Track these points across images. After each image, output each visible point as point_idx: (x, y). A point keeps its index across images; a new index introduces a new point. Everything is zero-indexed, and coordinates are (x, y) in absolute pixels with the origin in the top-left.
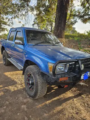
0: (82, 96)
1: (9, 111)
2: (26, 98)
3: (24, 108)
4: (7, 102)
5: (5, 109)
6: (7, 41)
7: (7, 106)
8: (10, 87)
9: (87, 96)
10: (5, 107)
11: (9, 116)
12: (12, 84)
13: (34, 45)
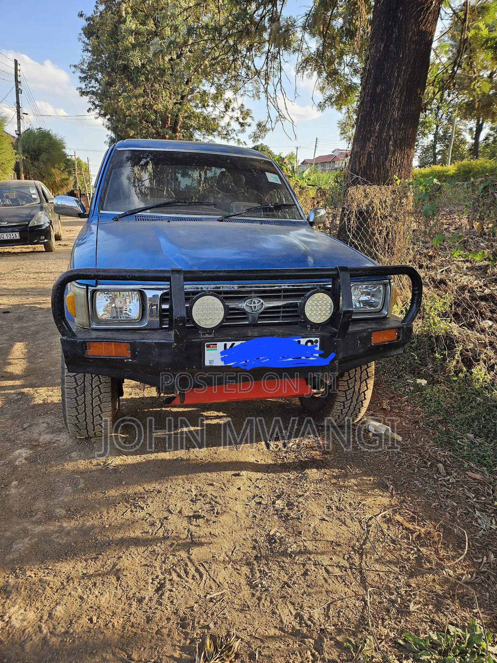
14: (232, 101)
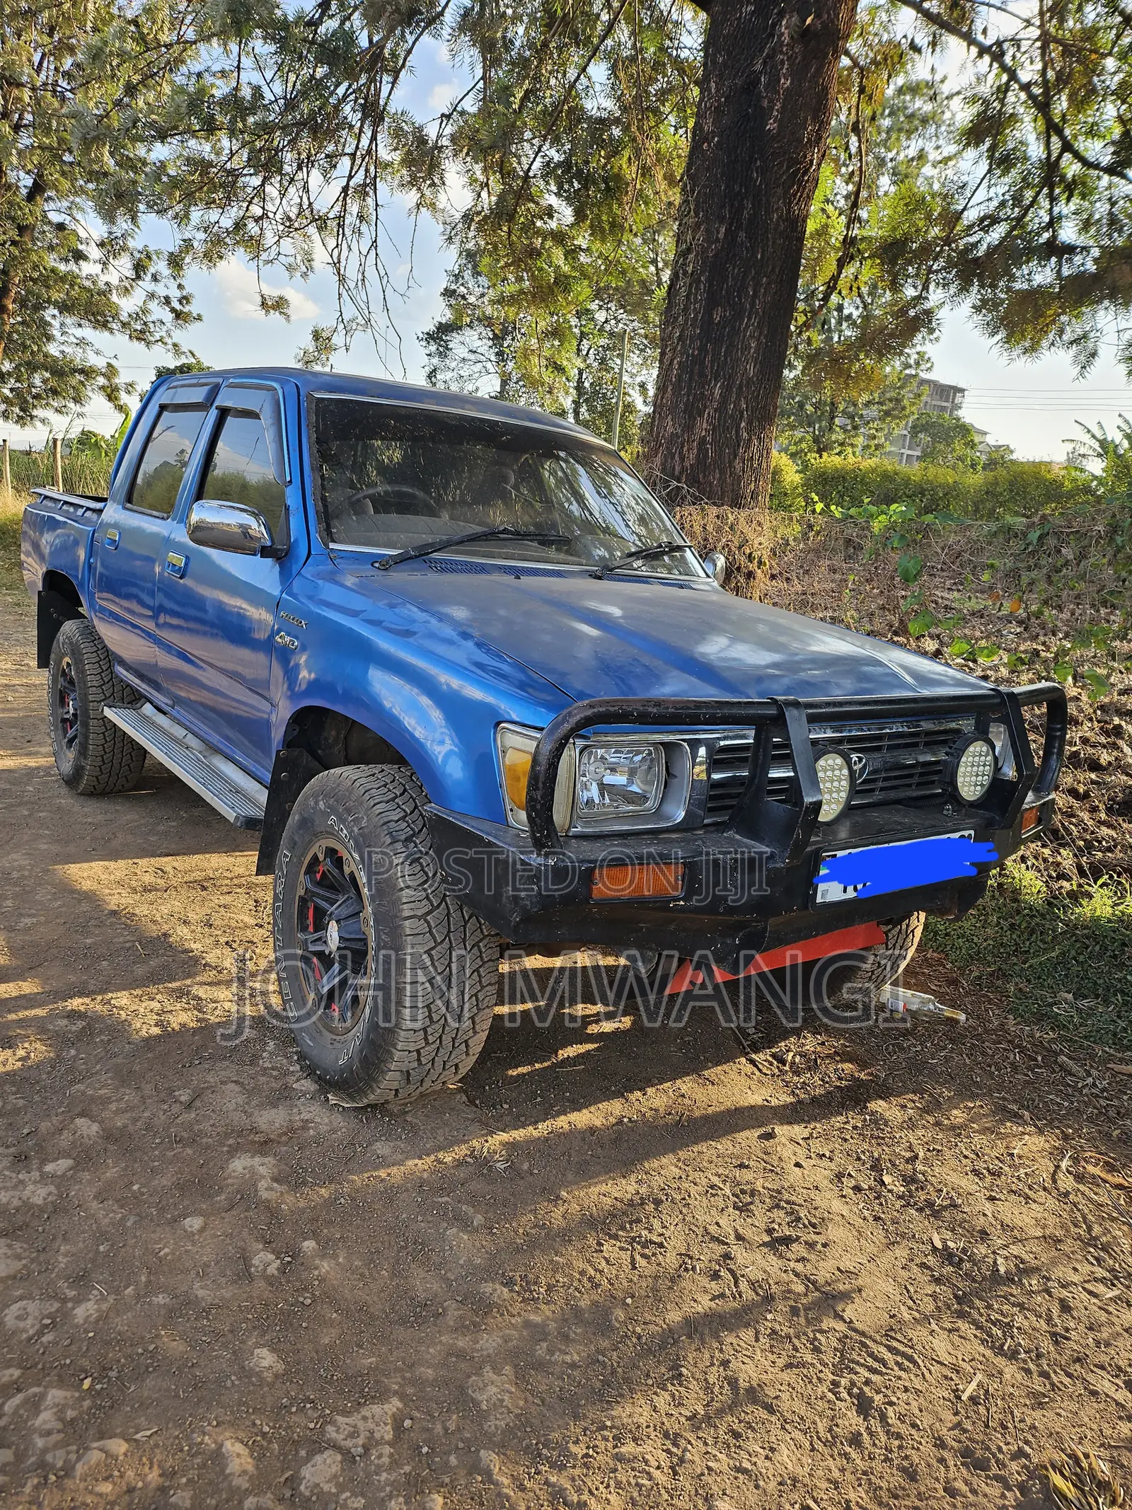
0: (878, 1106)
1: (101, 1197)
2: (284, 1096)
3: (252, 1180)
4: (88, 1128)
5: (61, 1181)
6: (113, 513)
7: (85, 1157)
8: (122, 999)
9: (926, 1111)
10: (64, 1164)
11: (102, 1236)
12: (140, 970)
13: (387, 564)
14: (154, 257)
